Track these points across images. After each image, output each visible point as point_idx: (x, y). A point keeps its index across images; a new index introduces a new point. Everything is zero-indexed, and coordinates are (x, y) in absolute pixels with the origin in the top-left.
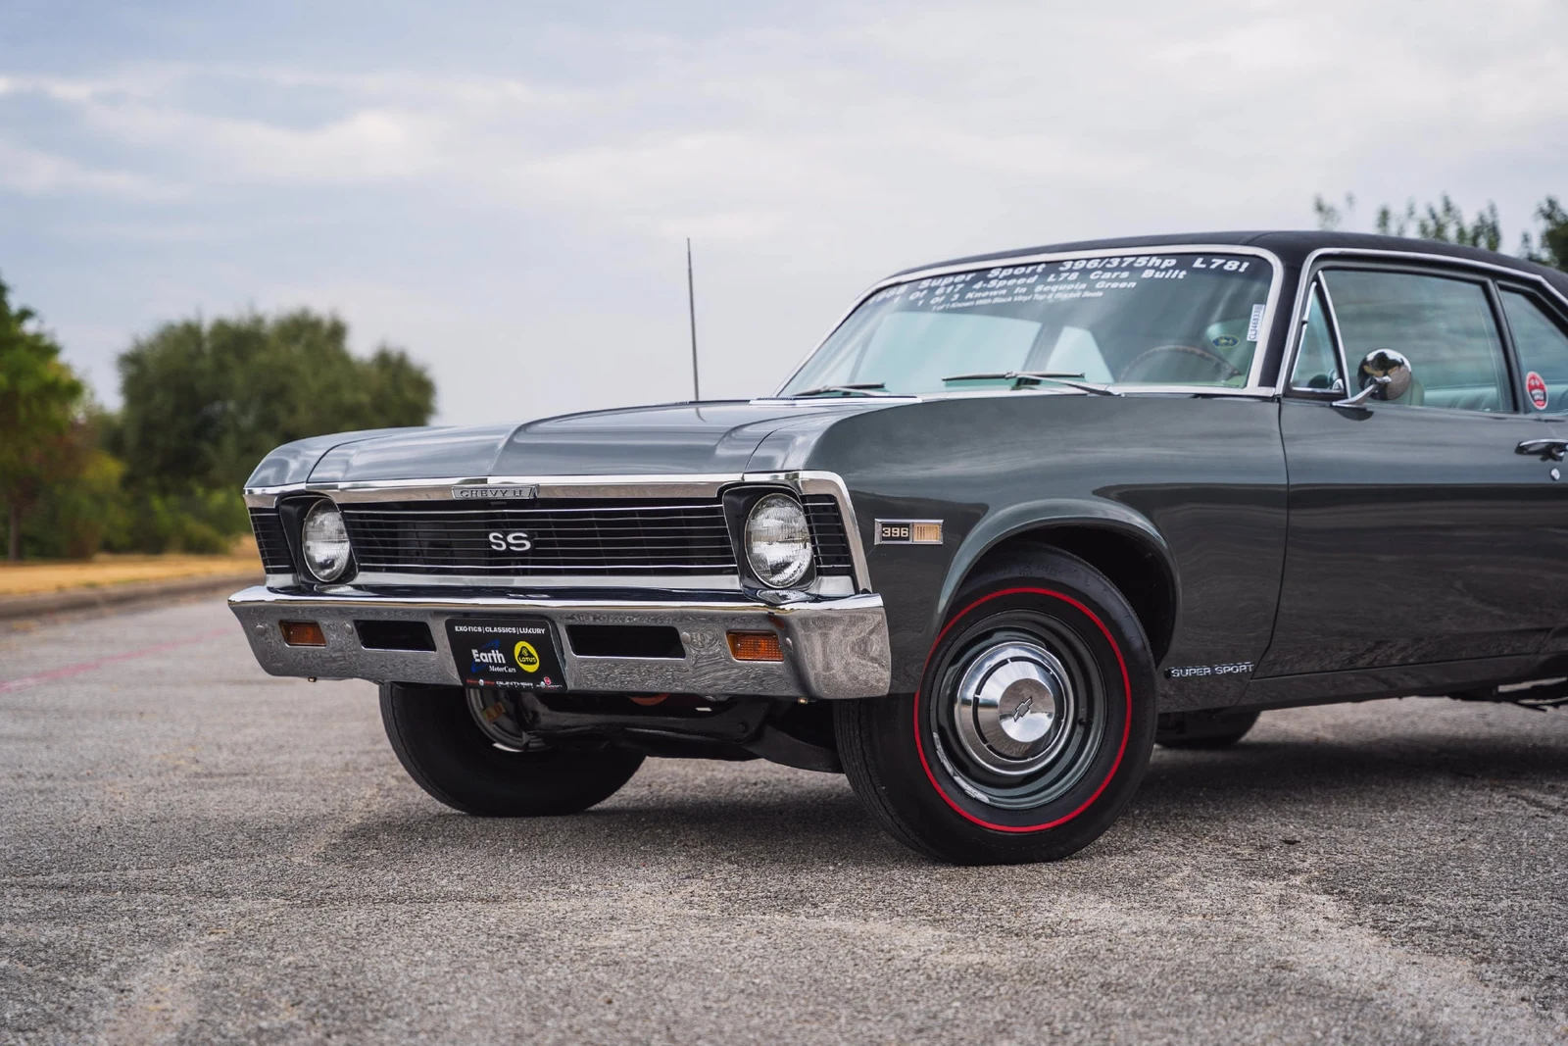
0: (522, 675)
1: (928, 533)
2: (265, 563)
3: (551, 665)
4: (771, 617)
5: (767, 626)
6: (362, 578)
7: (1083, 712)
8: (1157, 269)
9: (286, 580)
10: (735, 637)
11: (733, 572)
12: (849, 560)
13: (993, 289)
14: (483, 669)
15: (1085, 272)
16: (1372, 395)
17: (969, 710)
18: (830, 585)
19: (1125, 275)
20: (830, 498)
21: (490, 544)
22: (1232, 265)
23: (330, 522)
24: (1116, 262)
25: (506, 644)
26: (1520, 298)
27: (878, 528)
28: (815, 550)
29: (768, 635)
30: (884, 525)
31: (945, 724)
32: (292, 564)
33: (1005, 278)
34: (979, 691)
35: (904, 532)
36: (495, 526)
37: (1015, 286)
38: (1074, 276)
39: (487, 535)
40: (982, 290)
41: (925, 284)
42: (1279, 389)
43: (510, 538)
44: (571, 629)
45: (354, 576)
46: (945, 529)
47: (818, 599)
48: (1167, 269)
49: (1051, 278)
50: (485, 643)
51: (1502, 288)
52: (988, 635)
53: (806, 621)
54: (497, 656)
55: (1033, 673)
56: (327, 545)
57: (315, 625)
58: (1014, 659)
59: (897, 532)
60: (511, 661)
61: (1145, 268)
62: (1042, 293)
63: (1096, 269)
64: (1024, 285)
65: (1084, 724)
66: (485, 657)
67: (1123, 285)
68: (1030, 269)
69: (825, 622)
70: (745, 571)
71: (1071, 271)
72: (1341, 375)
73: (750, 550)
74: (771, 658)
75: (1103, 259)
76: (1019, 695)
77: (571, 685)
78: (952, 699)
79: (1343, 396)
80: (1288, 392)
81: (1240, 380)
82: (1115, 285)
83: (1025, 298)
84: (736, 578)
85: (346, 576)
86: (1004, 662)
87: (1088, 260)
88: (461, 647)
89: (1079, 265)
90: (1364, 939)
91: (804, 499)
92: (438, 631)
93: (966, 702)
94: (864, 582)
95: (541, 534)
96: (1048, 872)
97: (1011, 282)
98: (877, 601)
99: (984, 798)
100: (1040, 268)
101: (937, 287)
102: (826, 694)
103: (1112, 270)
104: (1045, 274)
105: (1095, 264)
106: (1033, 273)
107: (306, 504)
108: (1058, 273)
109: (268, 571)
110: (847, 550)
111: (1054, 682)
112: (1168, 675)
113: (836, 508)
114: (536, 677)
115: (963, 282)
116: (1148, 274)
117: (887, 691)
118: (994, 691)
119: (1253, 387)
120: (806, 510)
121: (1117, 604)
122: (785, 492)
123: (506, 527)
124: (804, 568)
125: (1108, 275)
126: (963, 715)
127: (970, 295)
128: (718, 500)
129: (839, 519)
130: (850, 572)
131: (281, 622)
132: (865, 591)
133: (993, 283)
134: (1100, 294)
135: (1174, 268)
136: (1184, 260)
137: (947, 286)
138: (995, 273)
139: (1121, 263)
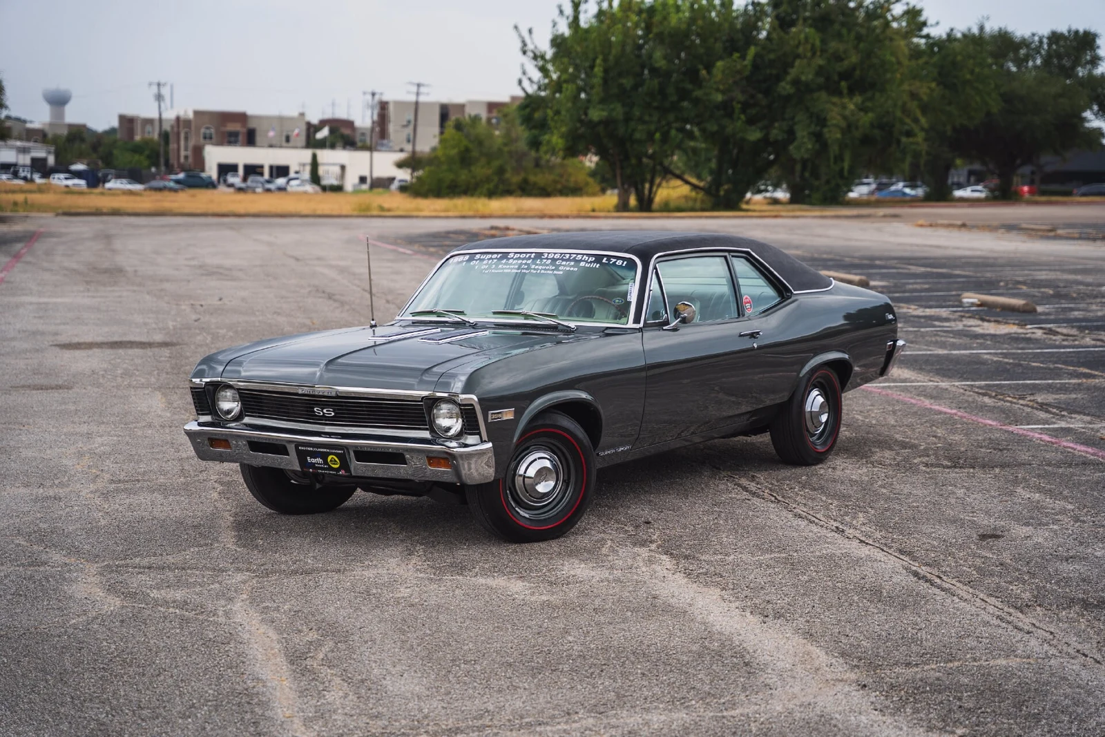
0: (331, 468)
1: (508, 414)
2: (197, 410)
3: (345, 465)
4: (447, 453)
5: (446, 456)
6: (247, 420)
7: (566, 476)
8: (587, 262)
9: (207, 418)
10: (429, 458)
11: (426, 429)
12: (479, 429)
13: (511, 264)
14: (312, 465)
15: (554, 260)
16: (680, 322)
17: (522, 478)
18: (471, 439)
19: (572, 263)
20: (472, 405)
21: (315, 412)
22: (619, 262)
23: (229, 393)
24: (568, 256)
25: (324, 456)
26: (743, 260)
27: (490, 416)
28: (463, 421)
29: (446, 459)
30: (493, 414)
31: (511, 486)
32: (210, 410)
33: (516, 259)
34: (525, 472)
35: (500, 416)
36: (317, 405)
37: (521, 264)
38: (549, 261)
39: (313, 408)
40: (505, 264)
41: (478, 256)
42: (641, 325)
43: (325, 411)
44: (355, 452)
45: (243, 418)
46: (515, 412)
47: (466, 446)
48: (591, 262)
49: (538, 262)
50: (314, 455)
51: (733, 256)
52: (528, 448)
53: (462, 455)
54: (319, 460)
55: (547, 464)
56: (228, 404)
57: (227, 441)
58: (539, 458)
59: (496, 416)
60: (326, 462)
61: (581, 261)
62: (534, 269)
63: (558, 259)
64: (526, 264)
65: (567, 483)
66: (314, 461)
67: (572, 269)
68: (528, 255)
69: (469, 456)
70: (432, 431)
71: (547, 259)
72: (666, 313)
73: (435, 422)
74: (445, 467)
75: (562, 254)
76: (542, 473)
77: (353, 474)
78: (515, 474)
79: (667, 323)
80: (646, 325)
81: (624, 320)
82: (568, 269)
83: (527, 272)
84: (428, 432)
85: (239, 418)
86: (535, 460)
87: (555, 253)
88: (302, 456)
89: (550, 256)
90: (680, 579)
91: (460, 405)
92: (291, 449)
93: (520, 475)
94: (485, 437)
95: (338, 409)
96: (554, 545)
97: (520, 261)
98: (490, 445)
99: (527, 516)
100: (533, 255)
101: (484, 260)
102: (469, 482)
103: (567, 260)
104: (536, 258)
105: (557, 256)
106: (530, 258)
107: (216, 387)
108: (542, 259)
109: (198, 414)
110: (478, 425)
111: (554, 466)
112: (598, 454)
113: (474, 409)
114: (337, 470)
115: (496, 258)
116: (582, 264)
117: (492, 479)
118: (531, 472)
119: (631, 325)
120: (461, 409)
121: (580, 432)
122: (450, 400)
123: (323, 405)
124: (459, 429)
125: (564, 263)
126: (519, 481)
127: (500, 266)
128: (421, 401)
129: (475, 413)
130: (479, 434)
131: (209, 439)
132: (485, 441)
133: (511, 261)
134: (561, 273)
135: (594, 262)
136: (598, 258)
137: (489, 259)
138: (511, 255)
139: (570, 257)
